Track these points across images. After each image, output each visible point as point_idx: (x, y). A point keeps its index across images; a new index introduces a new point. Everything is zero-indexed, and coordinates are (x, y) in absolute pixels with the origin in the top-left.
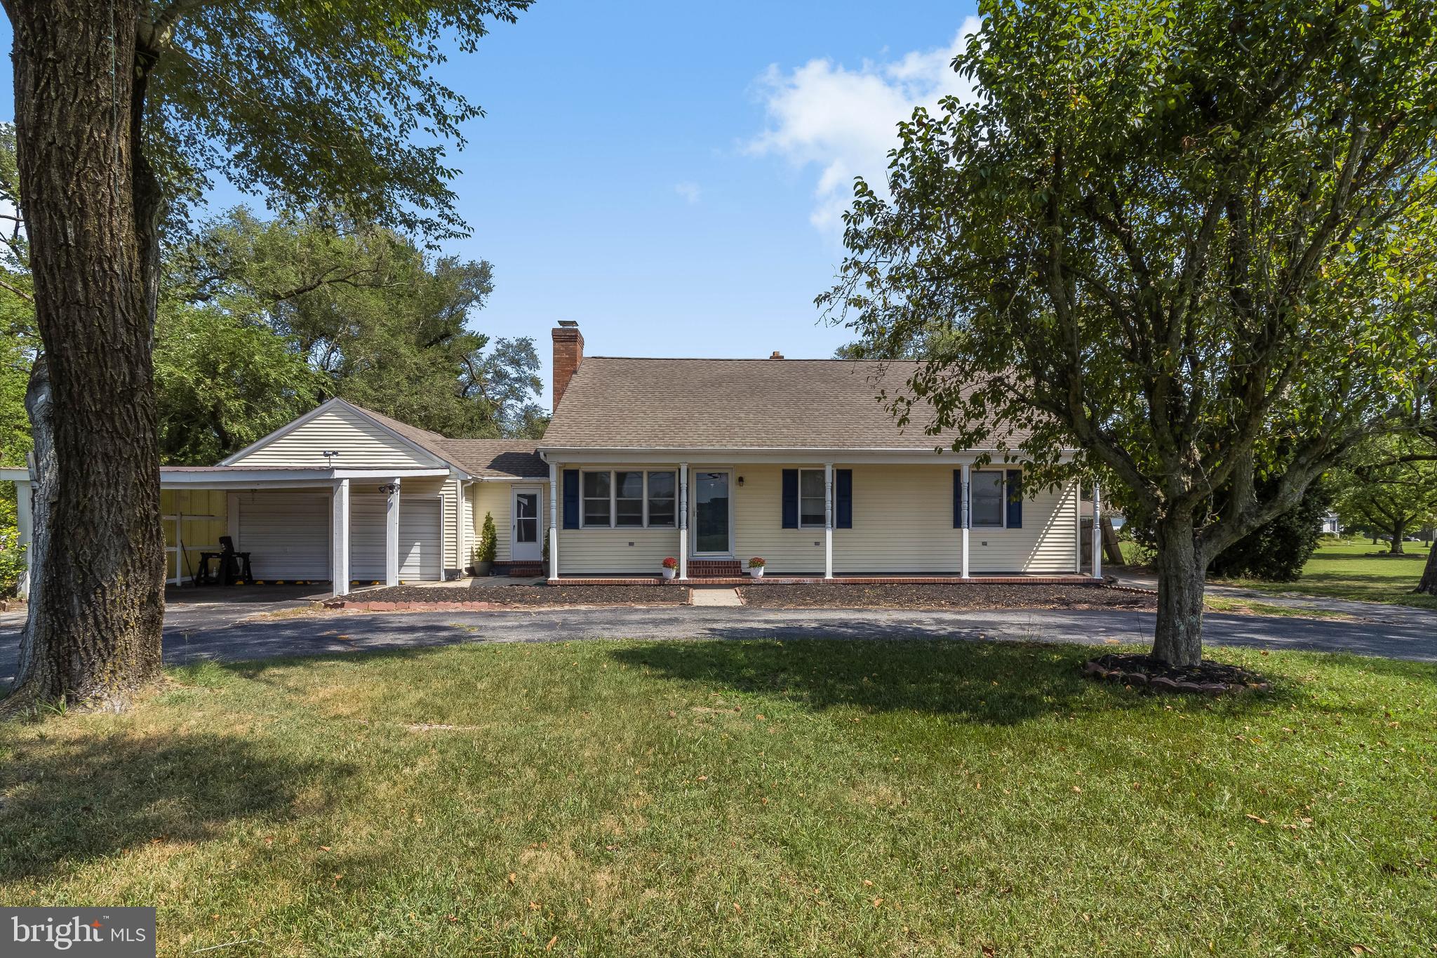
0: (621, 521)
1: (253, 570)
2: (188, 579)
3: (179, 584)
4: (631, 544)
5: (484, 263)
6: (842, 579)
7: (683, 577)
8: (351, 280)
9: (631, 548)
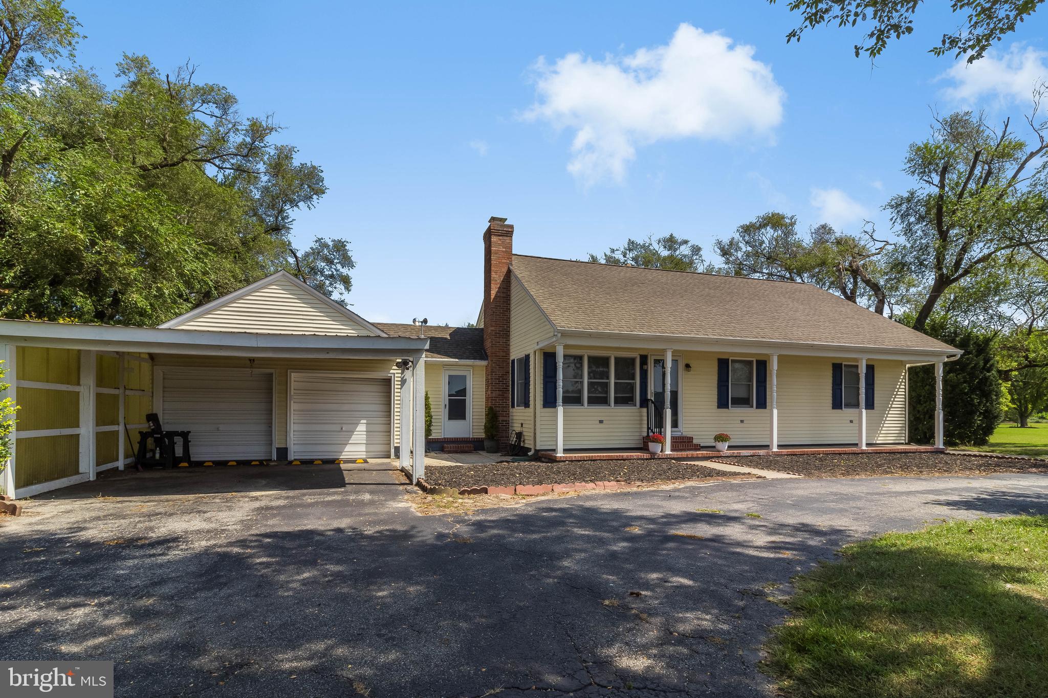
0: (593, 401)
1: (192, 450)
2: (129, 461)
3: (121, 468)
4: (601, 422)
5: (314, 167)
6: (785, 451)
7: (668, 452)
8: (217, 162)
9: (601, 425)
